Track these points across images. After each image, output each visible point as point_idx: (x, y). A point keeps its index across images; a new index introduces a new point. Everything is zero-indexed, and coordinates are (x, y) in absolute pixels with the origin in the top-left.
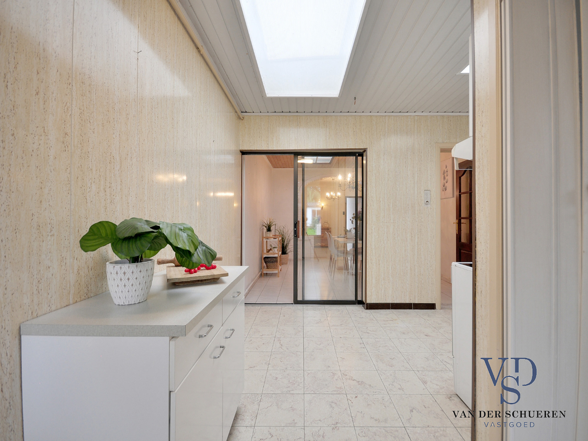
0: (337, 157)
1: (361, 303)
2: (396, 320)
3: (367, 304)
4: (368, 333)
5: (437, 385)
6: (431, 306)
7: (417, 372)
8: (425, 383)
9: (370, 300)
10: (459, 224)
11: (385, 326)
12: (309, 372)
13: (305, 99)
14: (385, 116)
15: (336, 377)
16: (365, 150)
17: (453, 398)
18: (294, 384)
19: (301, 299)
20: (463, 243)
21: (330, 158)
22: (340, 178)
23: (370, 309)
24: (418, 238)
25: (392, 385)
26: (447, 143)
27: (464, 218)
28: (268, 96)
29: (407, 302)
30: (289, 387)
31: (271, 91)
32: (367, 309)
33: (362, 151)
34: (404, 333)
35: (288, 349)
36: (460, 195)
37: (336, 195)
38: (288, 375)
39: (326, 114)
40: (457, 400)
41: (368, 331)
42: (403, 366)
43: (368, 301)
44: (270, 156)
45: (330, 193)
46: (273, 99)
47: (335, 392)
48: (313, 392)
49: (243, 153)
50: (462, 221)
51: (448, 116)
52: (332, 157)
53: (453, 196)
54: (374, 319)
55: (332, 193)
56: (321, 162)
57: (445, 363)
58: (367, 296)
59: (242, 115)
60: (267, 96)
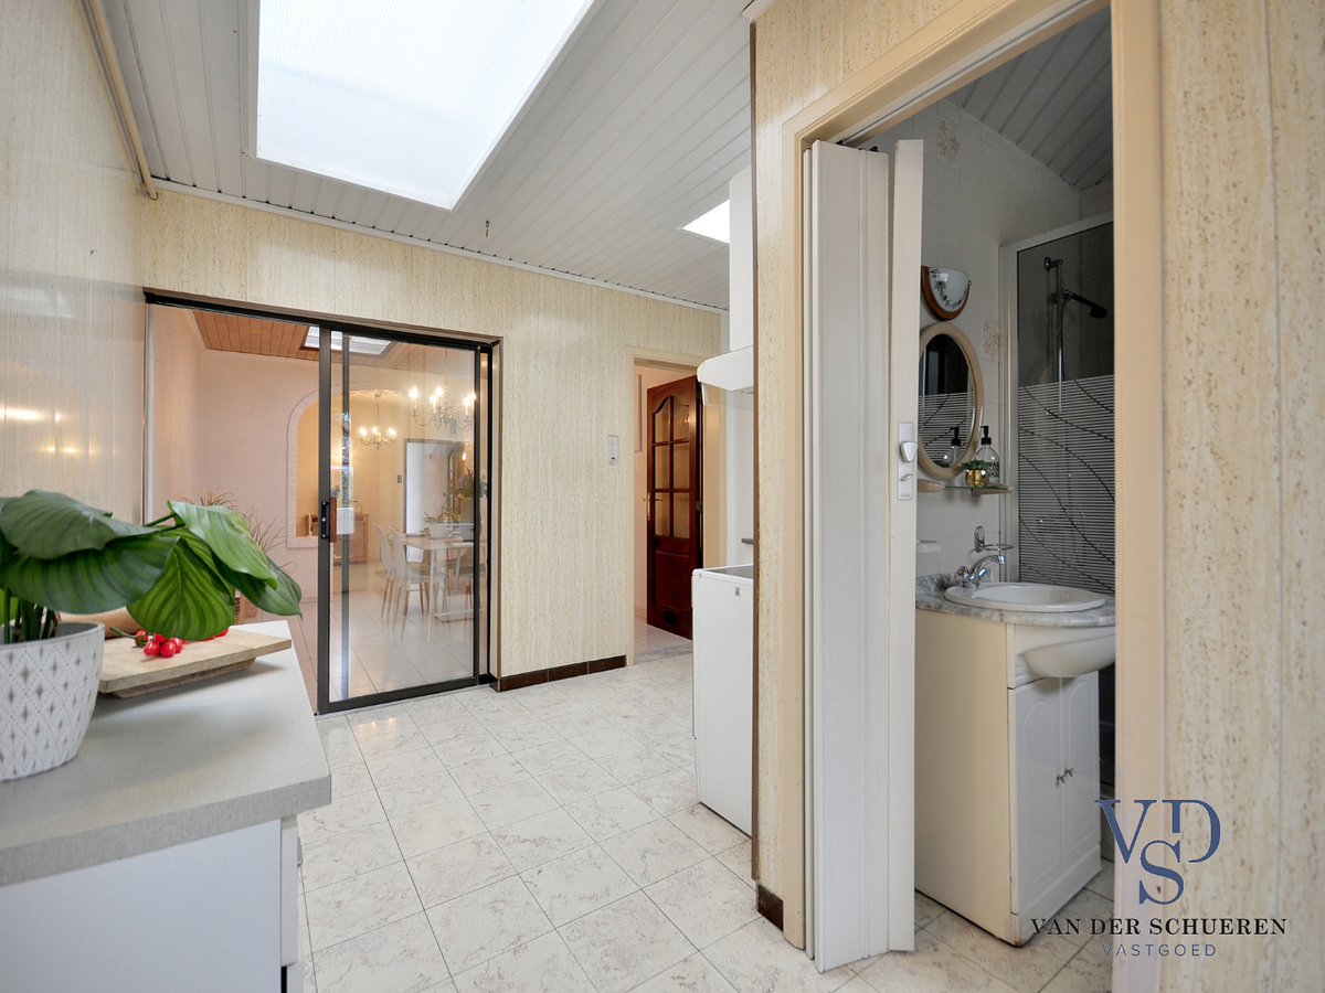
0: (405, 344)
1: (486, 679)
2: (565, 701)
3: (502, 680)
4: (520, 739)
5: (668, 798)
6: (618, 662)
7: (630, 787)
8: (649, 800)
9: (509, 669)
10: (653, 501)
11: (548, 716)
12: (418, 859)
13: (367, 193)
14: (540, 274)
15: (484, 849)
16: (498, 341)
17: (697, 811)
18: (392, 898)
19: (340, 699)
20: (659, 537)
21: (384, 343)
22: (414, 393)
23: (507, 690)
24: (598, 530)
25: (598, 824)
26: (644, 348)
27: (659, 491)
28: (260, 155)
29: (579, 660)
30: (381, 910)
31: (272, 145)
32: (502, 690)
33: (489, 341)
34: (587, 723)
35: (342, 826)
36: (654, 448)
37: (383, 435)
38: (367, 884)
39: (410, 241)
40: (704, 811)
41: (519, 736)
42: (605, 783)
43: (505, 673)
44: (209, 313)
45: (369, 429)
46: (272, 169)
47: (494, 880)
48: (444, 899)
49: (152, 297)
50: (658, 495)
51: (647, 299)
52: (388, 342)
53: (641, 450)
54: (522, 708)
55: (375, 430)
56: (362, 351)
57: (668, 757)
58: (502, 662)
59: (152, 184)
60: (258, 156)
